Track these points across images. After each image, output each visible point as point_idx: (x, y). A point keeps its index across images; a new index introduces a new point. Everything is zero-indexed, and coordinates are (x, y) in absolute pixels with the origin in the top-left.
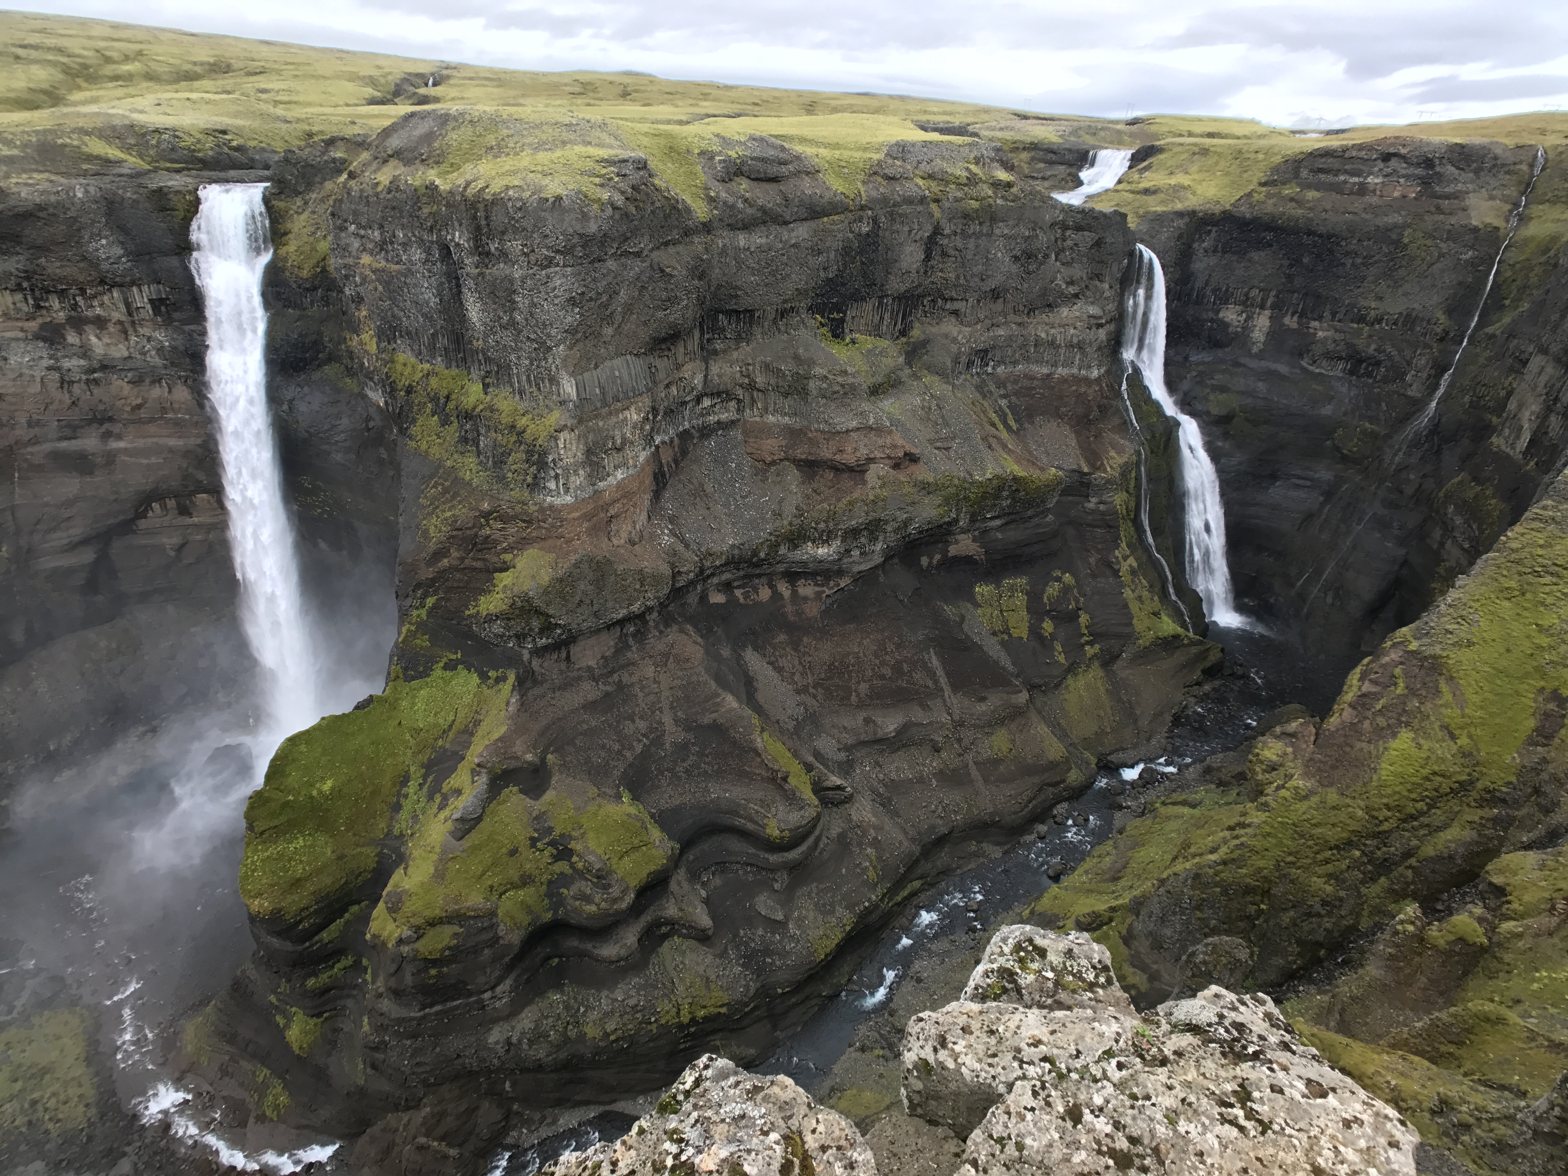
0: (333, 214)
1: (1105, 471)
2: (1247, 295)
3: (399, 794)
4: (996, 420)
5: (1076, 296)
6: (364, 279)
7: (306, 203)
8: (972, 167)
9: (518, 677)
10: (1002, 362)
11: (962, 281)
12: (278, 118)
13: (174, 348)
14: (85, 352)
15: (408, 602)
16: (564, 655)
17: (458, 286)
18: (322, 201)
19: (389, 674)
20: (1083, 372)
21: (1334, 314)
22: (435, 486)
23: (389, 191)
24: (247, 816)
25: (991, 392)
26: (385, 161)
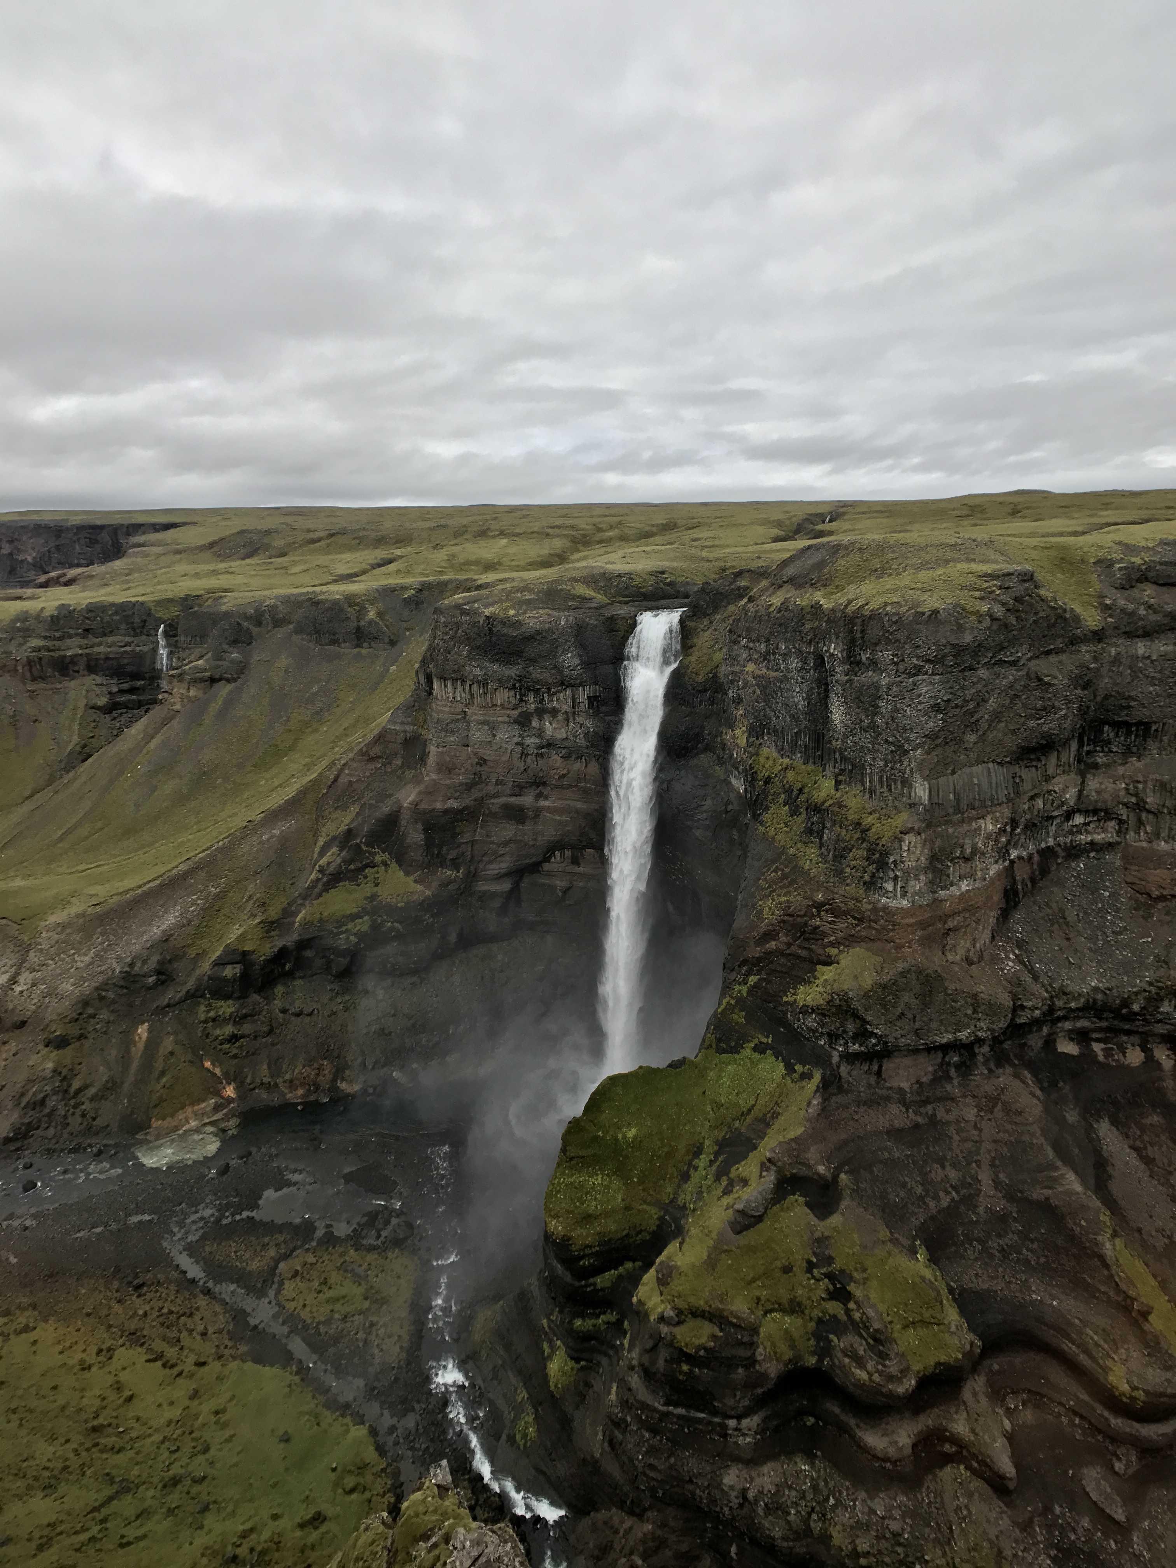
0: (730, 631)
3: (690, 1164)
6: (746, 684)
7: (711, 623)
9: (823, 1078)
12: (703, 559)
13: (596, 733)
14: (540, 733)
15: (733, 976)
16: (875, 1067)
17: (827, 691)
18: (724, 620)
19: (704, 1041)
22: (775, 871)
23: (779, 611)
24: (564, 1138)
26: (781, 587)
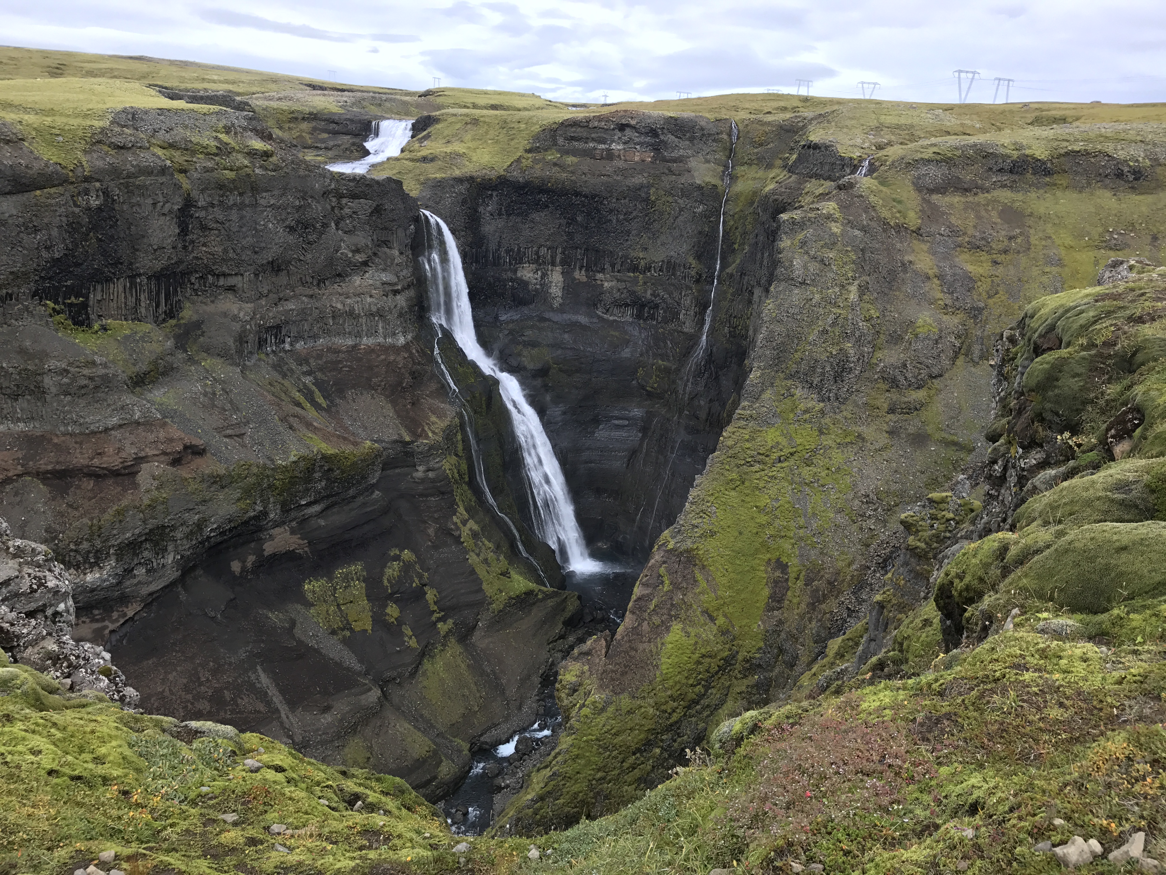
1: (427, 437)
2: (537, 253)
4: (302, 399)
5: (365, 264)
8: (223, 137)
10: (299, 337)
11: (231, 255)
20: (389, 340)
21: (613, 266)
25: (292, 371)
